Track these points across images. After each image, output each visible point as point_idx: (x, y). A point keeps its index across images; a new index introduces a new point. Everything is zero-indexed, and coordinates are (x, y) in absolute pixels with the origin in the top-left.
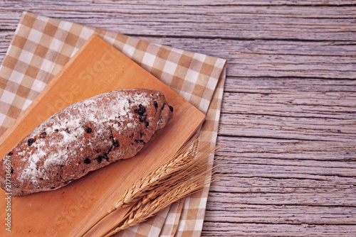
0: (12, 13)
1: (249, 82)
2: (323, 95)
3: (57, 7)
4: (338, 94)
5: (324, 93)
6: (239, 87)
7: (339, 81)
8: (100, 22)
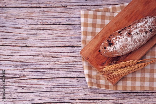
0: (17, 71)
1: (110, 95)
2: (138, 100)
3: (34, 67)
4: (144, 99)
5: (139, 99)
6: (105, 97)
7: (144, 94)
8: (51, 73)
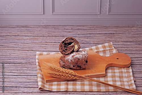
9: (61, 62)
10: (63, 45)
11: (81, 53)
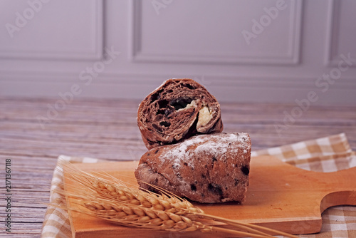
9: (146, 172)
10: (154, 109)
11: (224, 139)
